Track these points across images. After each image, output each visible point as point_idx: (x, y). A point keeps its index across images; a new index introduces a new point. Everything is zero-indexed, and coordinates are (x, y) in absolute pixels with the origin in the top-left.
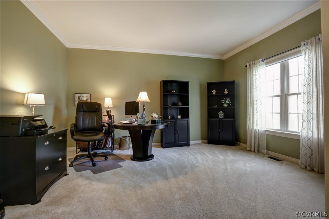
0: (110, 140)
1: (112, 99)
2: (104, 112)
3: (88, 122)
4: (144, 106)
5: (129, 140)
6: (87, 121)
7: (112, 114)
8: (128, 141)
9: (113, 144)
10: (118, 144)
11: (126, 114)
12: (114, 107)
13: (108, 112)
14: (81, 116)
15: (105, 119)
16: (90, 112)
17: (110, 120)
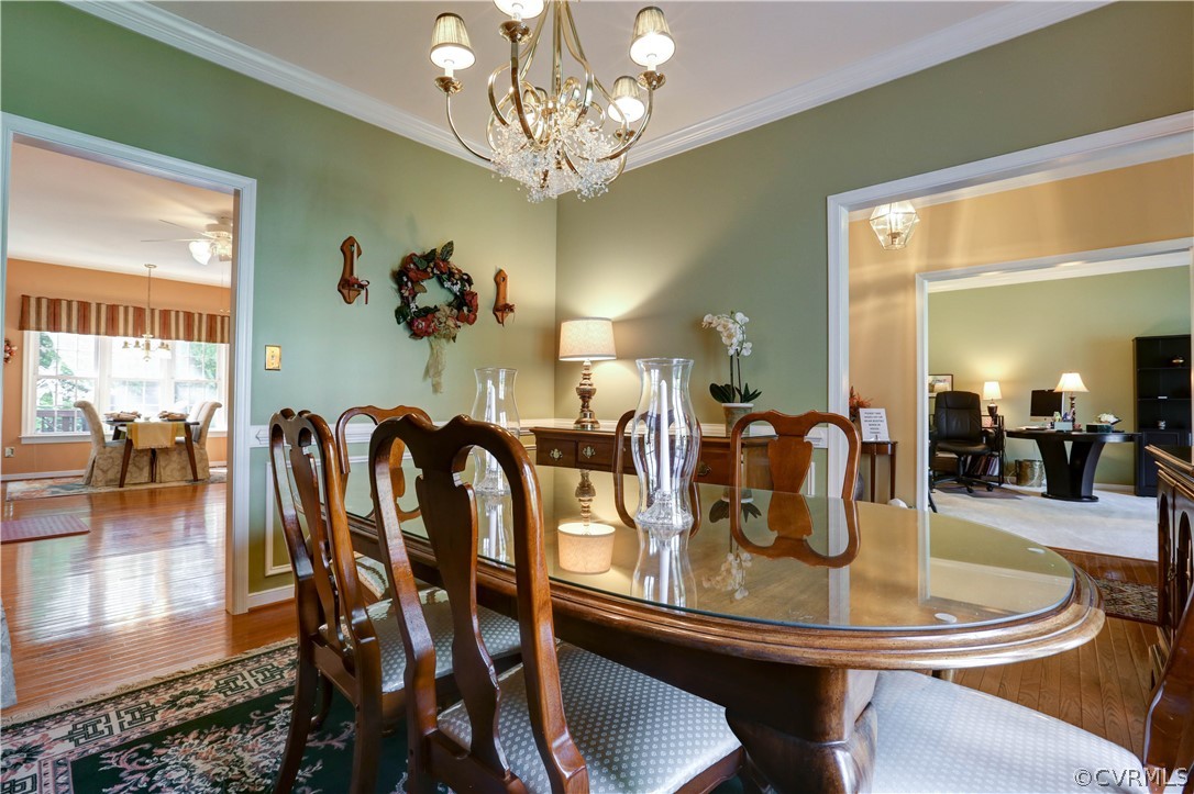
0: (996, 462)
1: (1001, 383)
2: (984, 411)
3: (955, 425)
4: (1072, 399)
5: (1041, 467)
6: (954, 423)
7: (999, 413)
8: (1038, 469)
9: (1001, 472)
10: (1013, 475)
11: (1032, 415)
12: (1005, 399)
13: (992, 411)
14: (944, 415)
15: (987, 422)
16: (957, 409)
17: (995, 423)
